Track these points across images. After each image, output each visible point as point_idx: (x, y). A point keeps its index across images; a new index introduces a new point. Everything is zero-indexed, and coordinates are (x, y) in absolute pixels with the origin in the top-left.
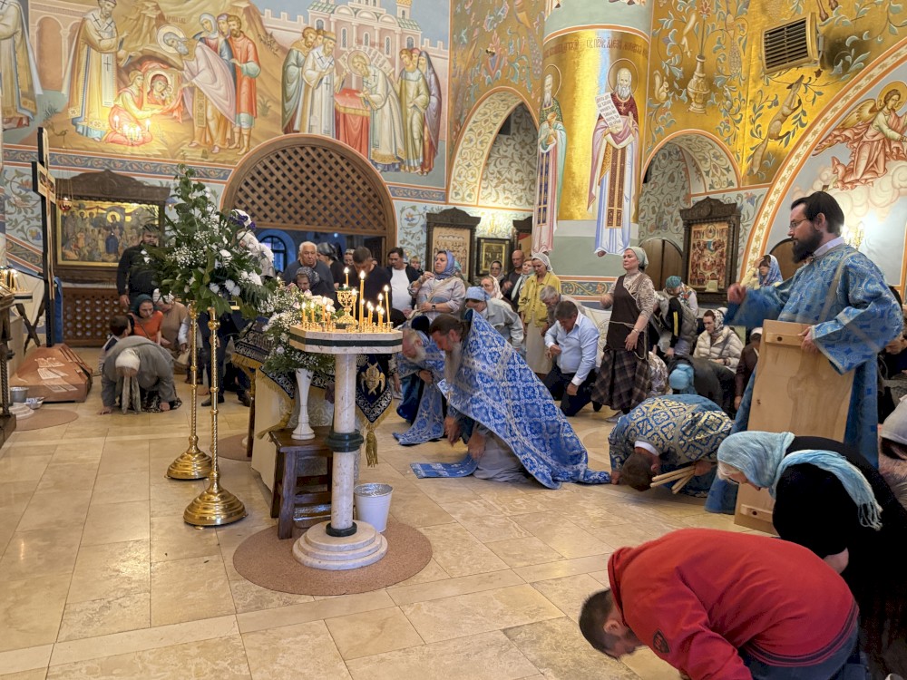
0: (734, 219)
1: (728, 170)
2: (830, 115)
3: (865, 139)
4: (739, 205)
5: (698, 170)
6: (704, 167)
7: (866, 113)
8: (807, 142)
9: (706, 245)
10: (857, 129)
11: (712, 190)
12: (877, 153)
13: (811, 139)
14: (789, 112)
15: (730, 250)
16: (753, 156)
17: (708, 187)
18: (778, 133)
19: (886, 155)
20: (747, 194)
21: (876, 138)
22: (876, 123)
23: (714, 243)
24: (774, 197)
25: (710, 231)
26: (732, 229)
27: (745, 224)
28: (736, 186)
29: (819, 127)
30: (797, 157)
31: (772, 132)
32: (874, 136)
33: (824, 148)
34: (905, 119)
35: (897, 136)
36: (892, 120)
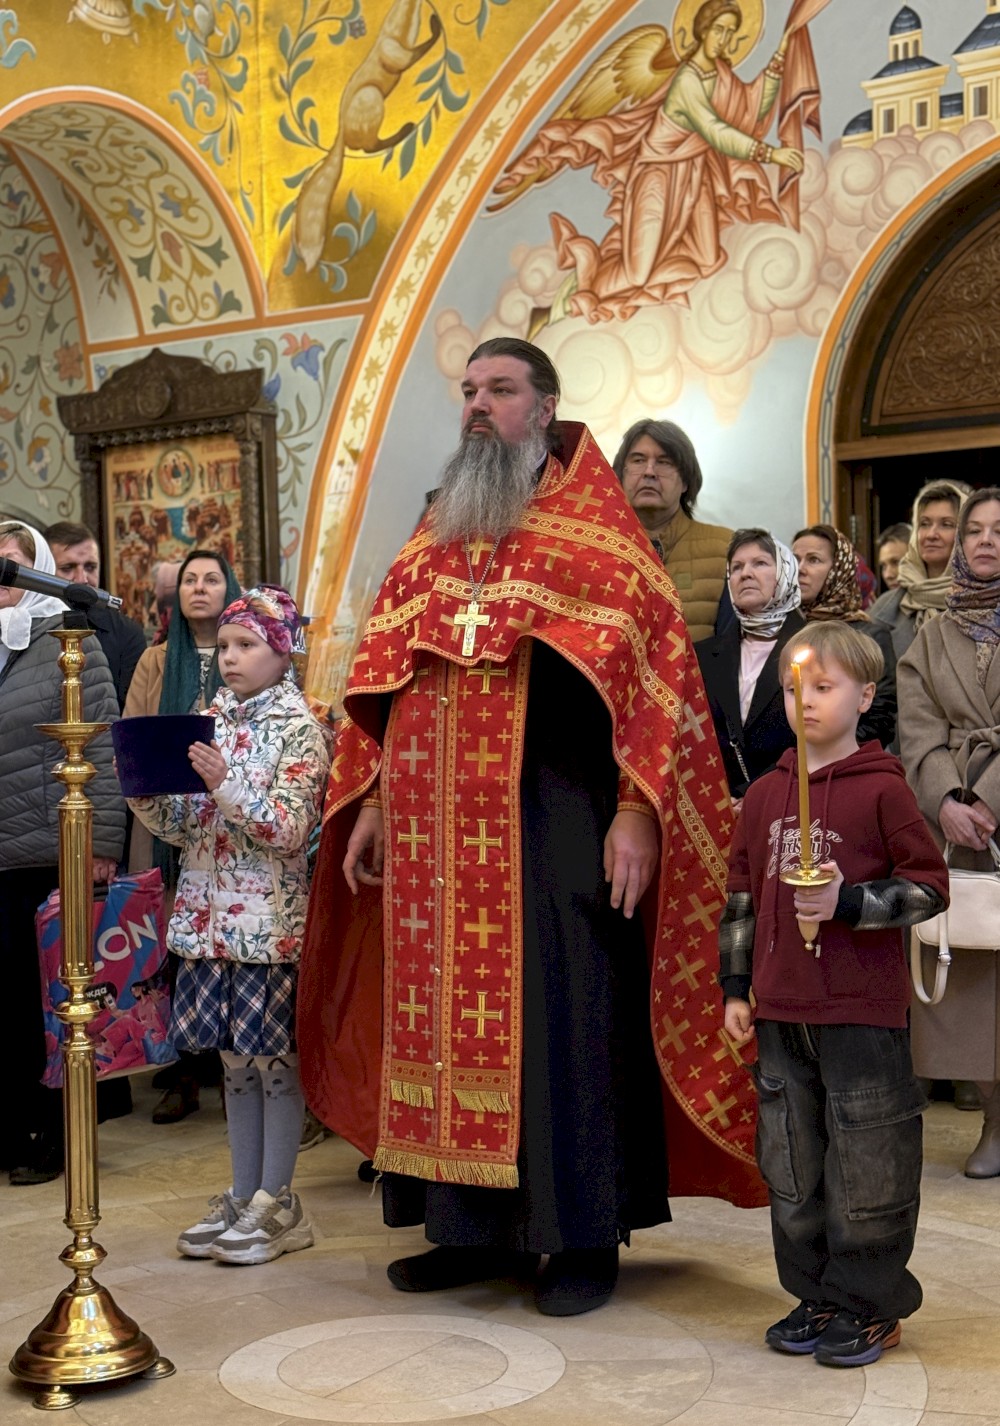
0: (257, 425)
1: (216, 253)
2: (534, 74)
3: (647, 154)
4: (267, 379)
5: (106, 257)
6: (130, 244)
7: (641, 70)
8: (471, 163)
9: (164, 523)
10: (620, 122)
11: (164, 328)
12: (688, 201)
13: (480, 151)
14: (403, 57)
15: (256, 535)
16: (294, 208)
17: (147, 316)
18: (375, 129)
19: (717, 206)
20: (288, 337)
21: (683, 151)
22: (676, 102)
23: (193, 515)
24: (380, 350)
25: (175, 473)
26: (252, 460)
27: (292, 443)
28: (248, 313)
29: (504, 113)
30: (443, 213)
31: (354, 126)
32: (676, 145)
33: (522, 184)
34: (764, 91)
35: (744, 144)
36: (723, 92)
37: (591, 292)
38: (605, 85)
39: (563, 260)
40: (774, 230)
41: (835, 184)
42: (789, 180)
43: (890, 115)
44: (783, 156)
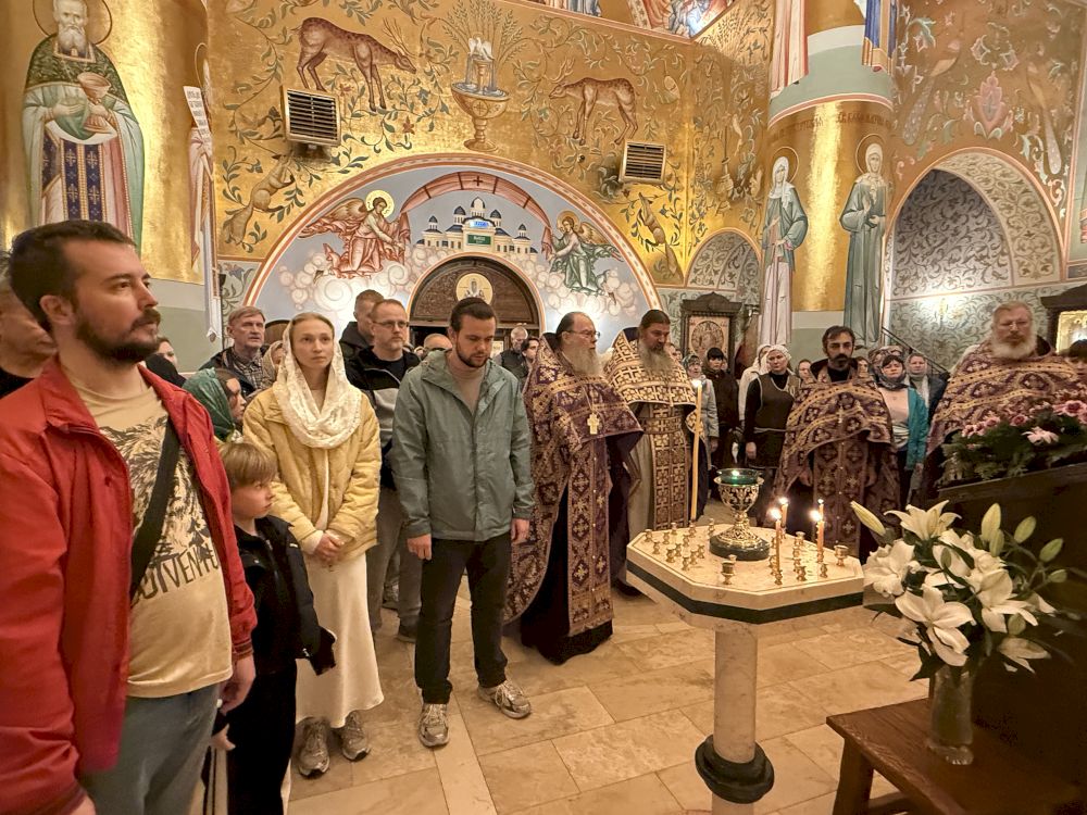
10: (348, 223)
12: (371, 250)
16: (231, 222)
18: (266, 205)
22: (367, 222)
31: (257, 201)
32: (367, 234)
33: (313, 232)
34: (394, 227)
35: (388, 239)
36: (382, 223)
37: (338, 269)
38: (344, 211)
39: (327, 259)
40: (397, 264)
41: (414, 255)
42: (402, 252)
43: (429, 242)
44: (400, 245)
